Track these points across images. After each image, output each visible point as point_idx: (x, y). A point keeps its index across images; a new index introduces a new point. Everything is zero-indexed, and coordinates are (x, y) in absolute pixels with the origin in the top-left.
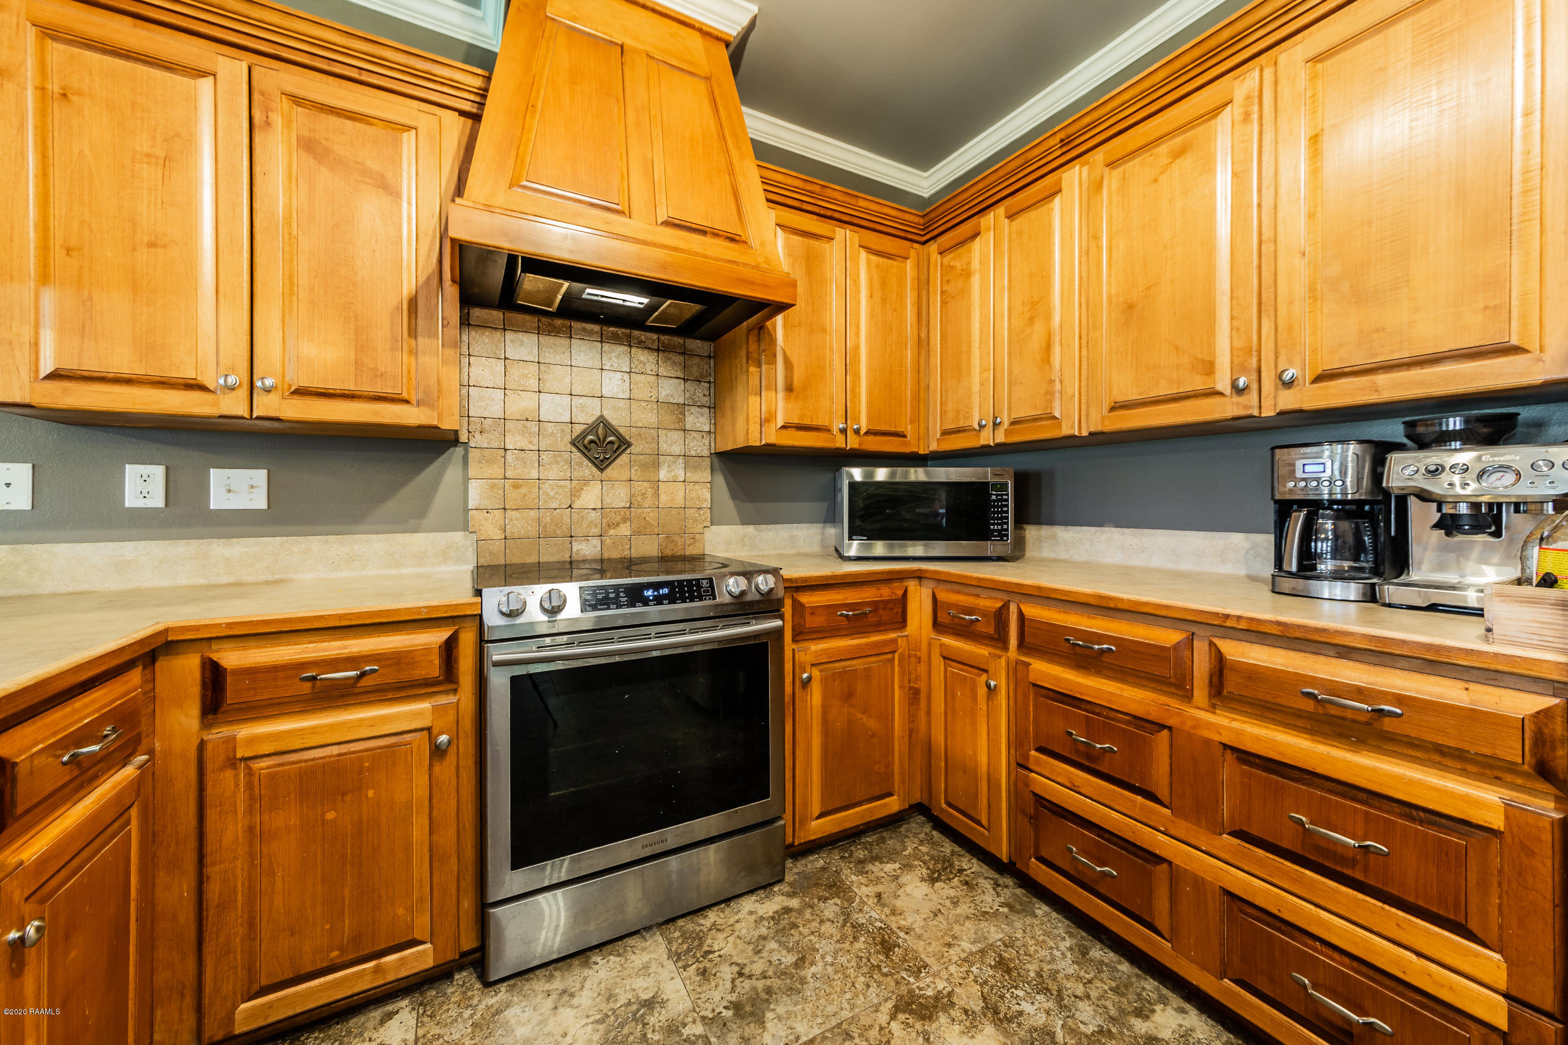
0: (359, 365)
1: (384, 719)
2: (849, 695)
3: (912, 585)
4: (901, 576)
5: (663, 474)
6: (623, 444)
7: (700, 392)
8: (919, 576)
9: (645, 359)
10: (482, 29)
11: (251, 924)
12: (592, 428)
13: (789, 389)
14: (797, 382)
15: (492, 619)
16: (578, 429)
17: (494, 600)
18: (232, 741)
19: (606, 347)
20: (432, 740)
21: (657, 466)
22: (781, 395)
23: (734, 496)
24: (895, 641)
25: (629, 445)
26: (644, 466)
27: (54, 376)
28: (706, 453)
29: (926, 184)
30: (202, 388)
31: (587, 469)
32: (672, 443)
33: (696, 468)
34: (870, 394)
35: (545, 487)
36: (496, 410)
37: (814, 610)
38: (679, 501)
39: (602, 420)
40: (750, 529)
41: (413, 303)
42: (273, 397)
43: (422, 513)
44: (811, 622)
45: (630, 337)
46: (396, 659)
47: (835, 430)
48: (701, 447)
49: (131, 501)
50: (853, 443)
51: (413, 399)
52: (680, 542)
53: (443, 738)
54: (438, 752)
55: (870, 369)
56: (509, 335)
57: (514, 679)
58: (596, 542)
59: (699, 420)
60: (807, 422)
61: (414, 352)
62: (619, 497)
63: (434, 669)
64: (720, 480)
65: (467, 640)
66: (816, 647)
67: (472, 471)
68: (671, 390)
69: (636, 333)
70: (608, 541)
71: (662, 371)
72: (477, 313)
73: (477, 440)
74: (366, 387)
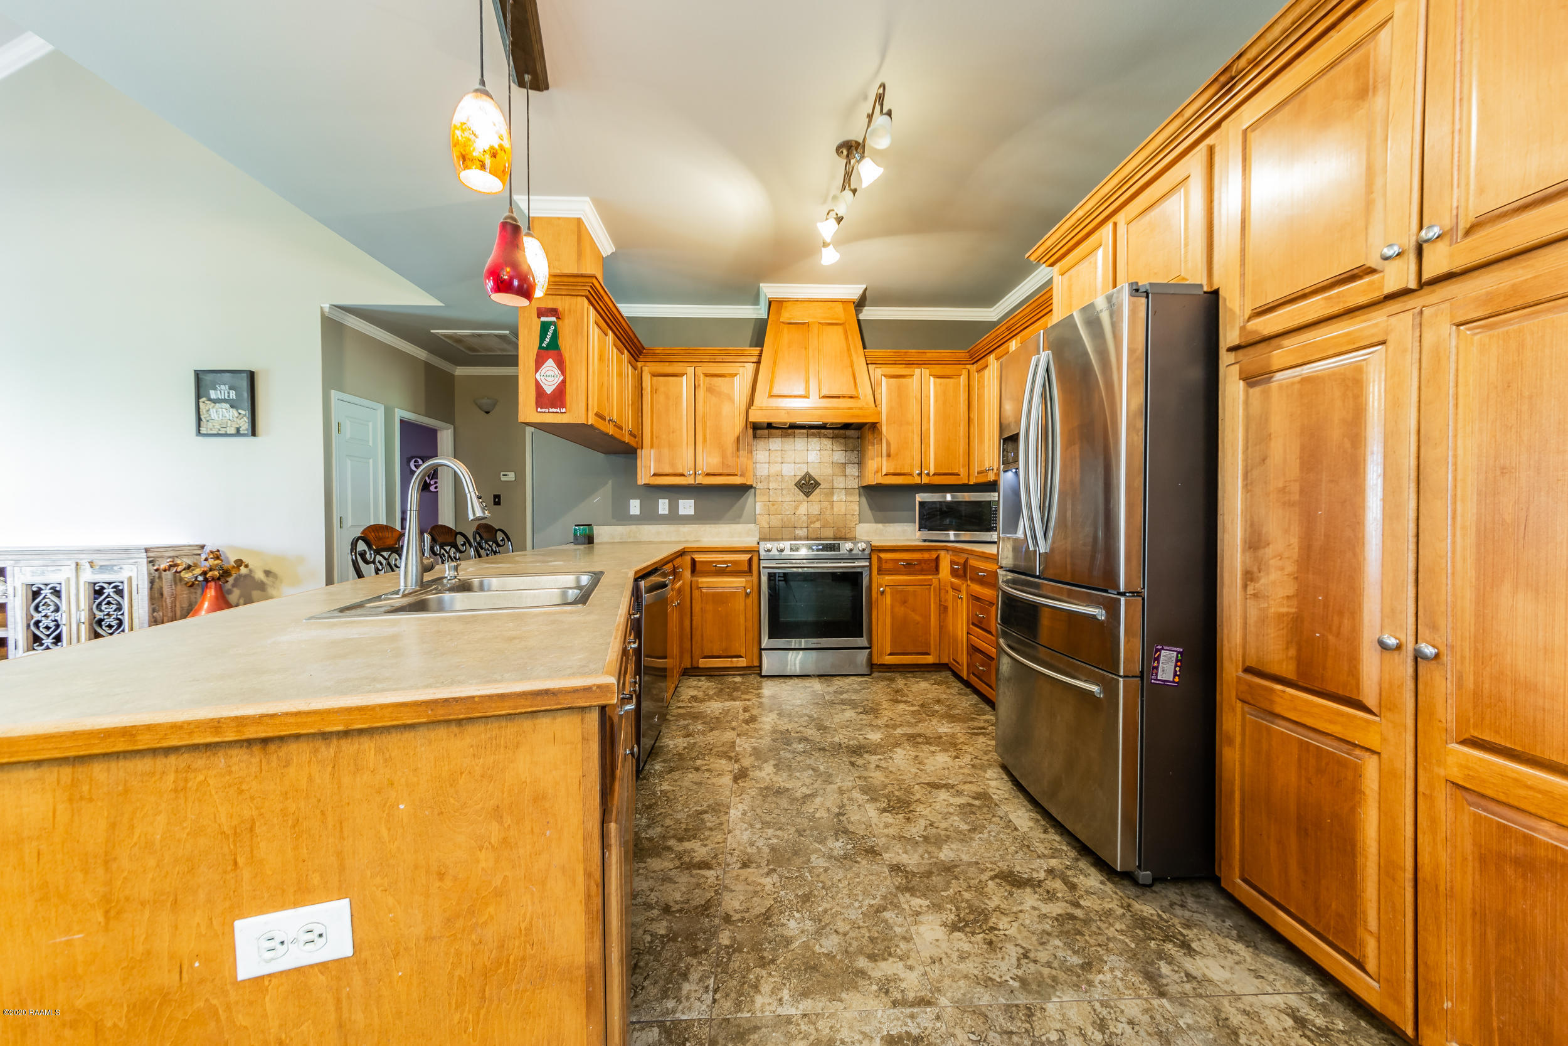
0: (723, 463)
1: (733, 582)
2: (904, 602)
3: (942, 554)
4: (936, 549)
5: (835, 498)
6: (817, 484)
7: (853, 456)
8: (947, 549)
9: (827, 443)
10: (761, 312)
11: (702, 636)
12: (803, 478)
13: (889, 455)
14: (892, 452)
15: (762, 553)
16: (798, 478)
17: (765, 546)
18: (697, 581)
19: (810, 439)
20: (746, 591)
21: (832, 494)
22: (885, 459)
23: (871, 508)
24: (931, 579)
25: (820, 484)
26: (826, 495)
27: (654, 475)
28: (856, 487)
29: (993, 314)
30: (684, 475)
31: (802, 496)
32: (840, 483)
33: (851, 494)
34: (936, 454)
35: (785, 505)
36: (765, 473)
37: (887, 561)
38: (843, 511)
39: (807, 474)
40: (880, 526)
41: (738, 438)
42: (700, 477)
43: (740, 516)
44: (885, 566)
45: (820, 433)
46: (734, 563)
47: (915, 475)
48: (854, 484)
49: (661, 512)
50: (925, 480)
51: (739, 473)
52: (844, 532)
53: (748, 591)
54: (747, 595)
55: (936, 441)
56: (771, 440)
57: (769, 574)
58: (805, 530)
59: (852, 470)
60: (898, 471)
61: (738, 457)
62: (815, 509)
63: (746, 568)
64: (864, 500)
65: (755, 560)
66: (888, 579)
67: (757, 499)
68: (839, 456)
69: (823, 431)
70: (810, 530)
71: (835, 448)
72: (759, 432)
73: (759, 486)
74: (725, 471)
